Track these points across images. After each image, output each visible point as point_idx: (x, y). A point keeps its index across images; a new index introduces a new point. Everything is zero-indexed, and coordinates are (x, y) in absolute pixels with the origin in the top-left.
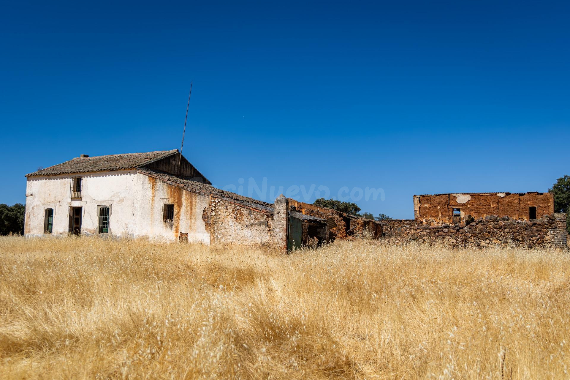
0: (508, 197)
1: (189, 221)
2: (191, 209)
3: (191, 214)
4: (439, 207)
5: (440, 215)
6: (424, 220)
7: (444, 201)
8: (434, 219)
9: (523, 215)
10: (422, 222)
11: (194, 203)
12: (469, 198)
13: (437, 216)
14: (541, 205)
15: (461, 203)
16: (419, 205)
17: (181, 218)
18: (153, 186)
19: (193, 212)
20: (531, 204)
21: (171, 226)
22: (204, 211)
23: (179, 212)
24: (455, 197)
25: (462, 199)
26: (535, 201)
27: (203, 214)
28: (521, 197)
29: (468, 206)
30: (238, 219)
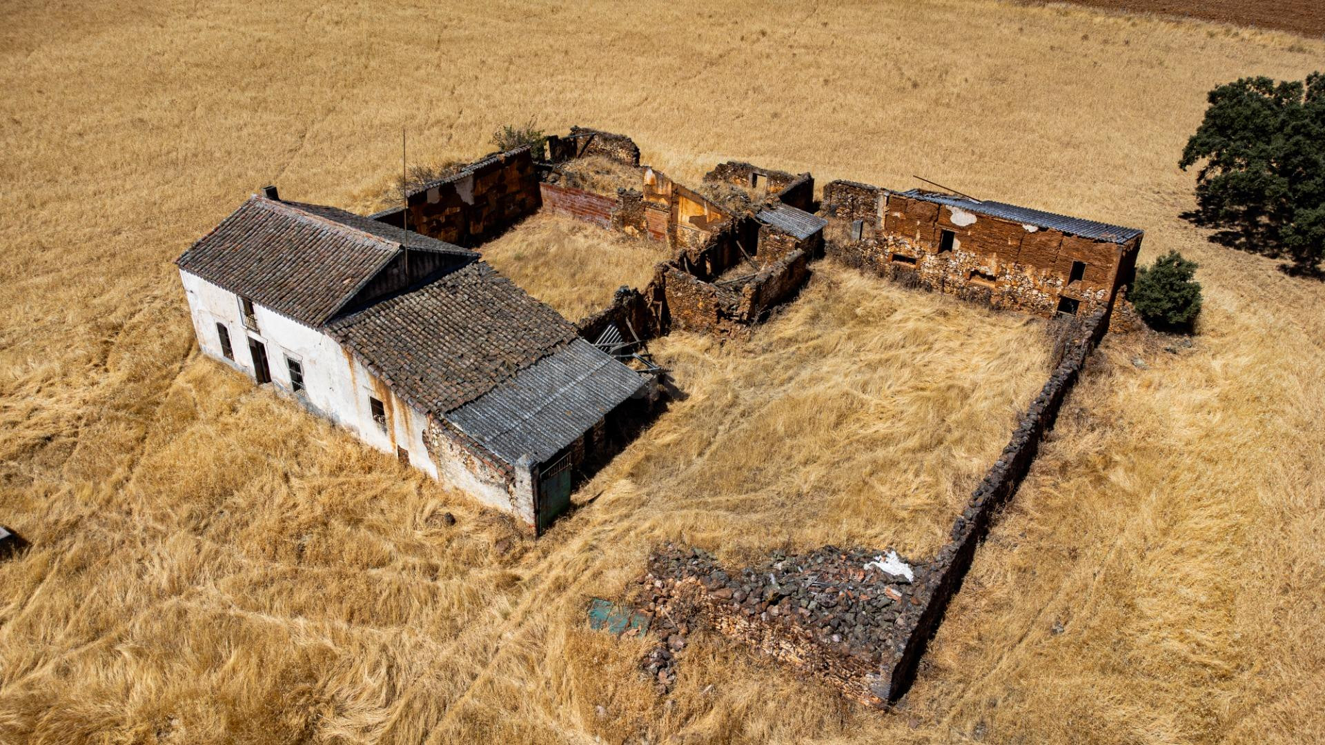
0: (1041, 233)
1: (406, 436)
2: (407, 422)
3: (408, 428)
4: (919, 223)
5: (918, 236)
6: (891, 237)
7: (929, 214)
8: (907, 240)
9: (1060, 273)
10: (885, 240)
11: (408, 416)
12: (972, 219)
13: (913, 237)
14: (1096, 263)
15: (958, 224)
16: (886, 209)
17: (395, 425)
18: (350, 363)
20: (1077, 257)
21: (385, 431)
22: (423, 433)
23: (391, 417)
24: (949, 213)
25: (961, 218)
26: (1087, 253)
27: (423, 437)
28: (1065, 238)
29: (969, 233)
30: (468, 465)
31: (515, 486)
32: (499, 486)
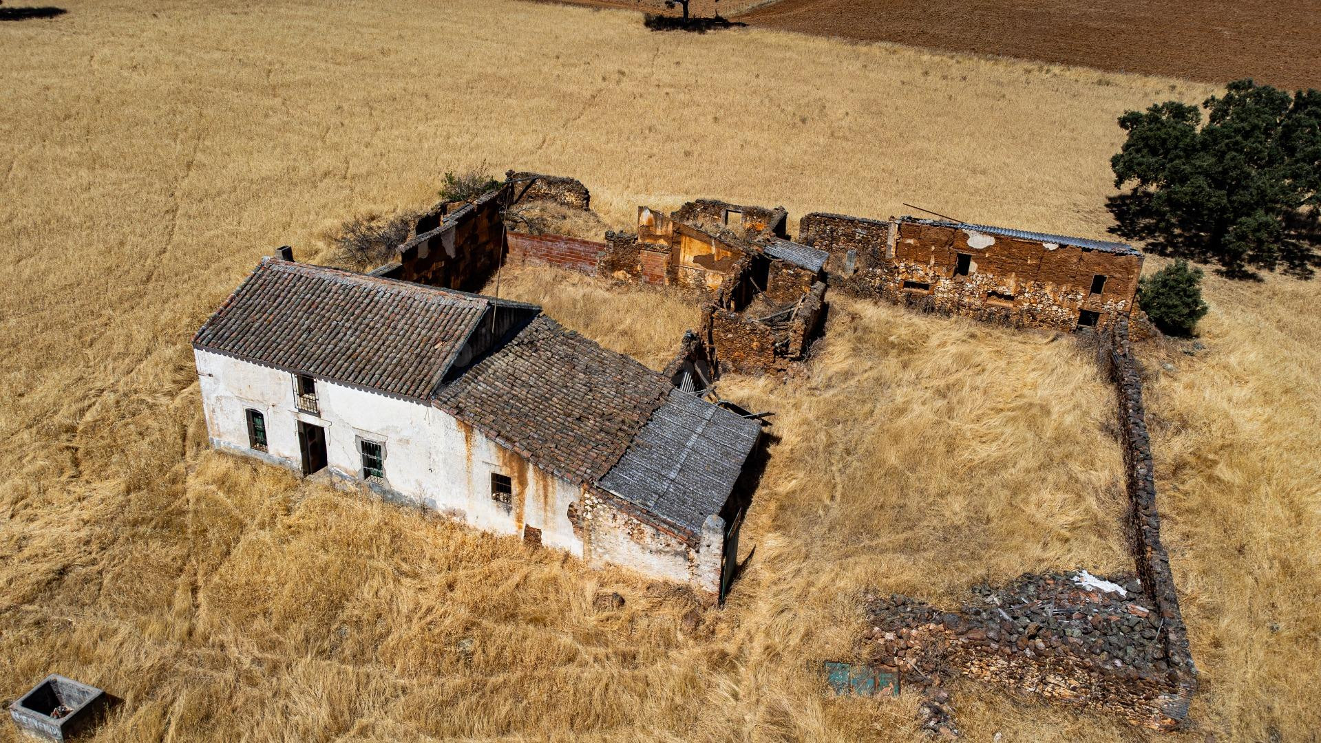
0: (1061, 250)
1: (542, 513)
2: (546, 496)
3: (546, 503)
4: (933, 248)
5: (932, 262)
6: (903, 264)
7: (944, 239)
8: (920, 267)
9: (1080, 287)
10: (896, 268)
11: (550, 489)
12: (991, 241)
13: (927, 263)
14: (1117, 275)
15: (975, 247)
16: (897, 236)
17: (526, 502)
18: (467, 438)
19: (550, 500)
20: (1098, 271)
21: (509, 510)
22: (570, 506)
23: (521, 493)
24: (966, 236)
25: (978, 241)
26: (1108, 266)
27: (569, 510)
28: (1085, 254)
29: (987, 255)
30: (635, 535)
31: (698, 552)
32: (677, 554)
